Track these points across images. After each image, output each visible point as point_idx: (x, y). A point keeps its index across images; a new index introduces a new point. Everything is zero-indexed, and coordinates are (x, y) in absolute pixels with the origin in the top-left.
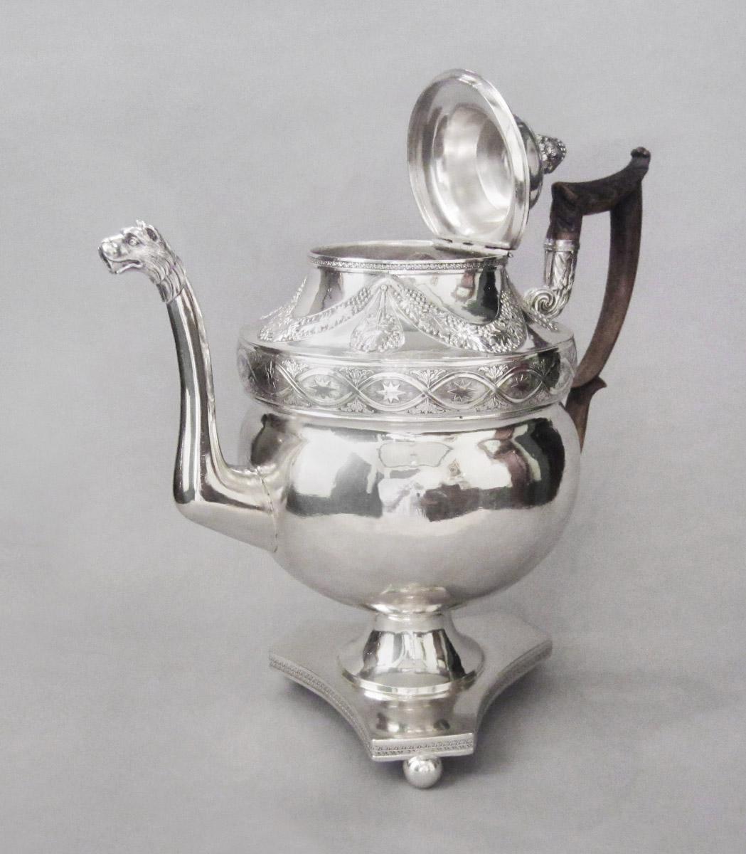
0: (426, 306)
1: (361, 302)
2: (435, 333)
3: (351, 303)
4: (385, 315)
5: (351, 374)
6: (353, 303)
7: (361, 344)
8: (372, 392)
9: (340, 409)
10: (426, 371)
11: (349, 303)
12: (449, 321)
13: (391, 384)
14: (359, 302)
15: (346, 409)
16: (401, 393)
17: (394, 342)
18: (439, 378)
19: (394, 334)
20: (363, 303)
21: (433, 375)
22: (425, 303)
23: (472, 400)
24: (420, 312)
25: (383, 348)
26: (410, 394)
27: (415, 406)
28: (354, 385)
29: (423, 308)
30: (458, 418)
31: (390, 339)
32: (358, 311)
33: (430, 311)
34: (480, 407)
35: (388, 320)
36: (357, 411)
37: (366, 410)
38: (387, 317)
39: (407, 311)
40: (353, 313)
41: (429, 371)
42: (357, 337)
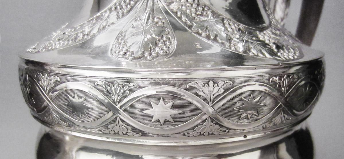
0: (200, 9)
1: (126, 6)
2: (212, 38)
3: (116, 8)
4: (153, 18)
5: (109, 88)
6: (118, 8)
7: (124, 50)
8: (138, 112)
9: (100, 131)
10: (208, 83)
11: (113, 9)
12: (227, 25)
13: (161, 102)
14: (124, 7)
15: (107, 131)
16: (175, 112)
17: (164, 47)
18: (225, 92)
19: (164, 39)
20: (129, 6)
21: (216, 89)
22: (198, 5)
23: (260, 116)
24: (193, 15)
25: (150, 54)
26: (188, 113)
27: (193, 128)
28: (114, 103)
29: (196, 10)
30: (242, 138)
31: (160, 44)
32: (123, 16)
33: (204, 14)
34: (267, 124)
35: (157, 23)
36: (120, 133)
37: (131, 133)
38: (156, 20)
39: (179, 14)
40: (118, 17)
41: (211, 83)
42: (120, 43)
